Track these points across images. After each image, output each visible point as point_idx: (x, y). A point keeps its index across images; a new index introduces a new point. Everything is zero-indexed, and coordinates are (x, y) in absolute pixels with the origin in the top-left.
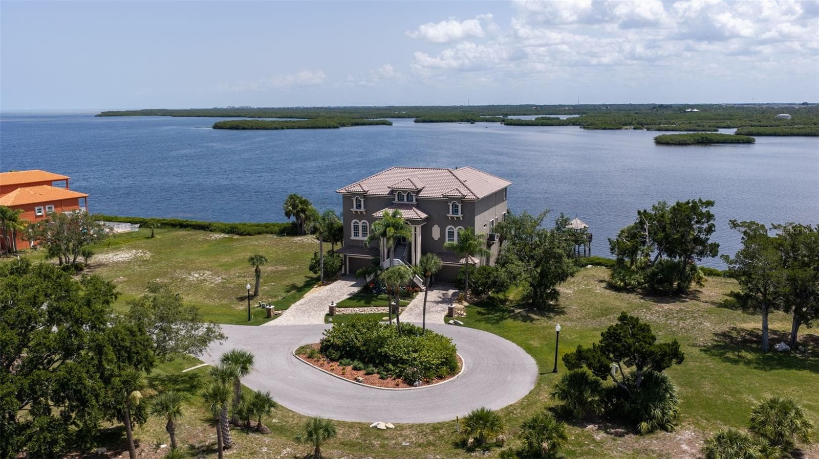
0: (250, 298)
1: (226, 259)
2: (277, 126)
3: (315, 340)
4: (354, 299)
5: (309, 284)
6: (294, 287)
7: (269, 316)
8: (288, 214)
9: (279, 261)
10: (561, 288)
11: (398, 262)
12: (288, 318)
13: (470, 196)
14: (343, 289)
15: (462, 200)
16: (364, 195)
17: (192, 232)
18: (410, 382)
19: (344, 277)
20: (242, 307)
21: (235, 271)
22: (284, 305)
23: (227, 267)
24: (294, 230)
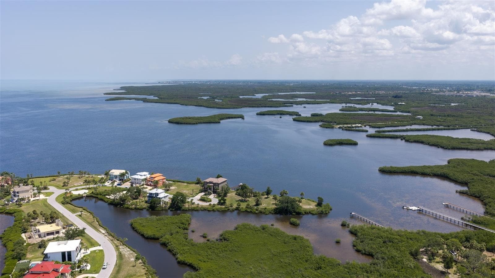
0: (192, 194)
1: (188, 189)
2: (195, 123)
3: (199, 199)
4: (204, 195)
5: (199, 193)
6: (197, 193)
7: (194, 197)
8: (197, 181)
9: (195, 189)
10: (228, 195)
11: (210, 191)
12: (196, 197)
13: (218, 183)
14: (203, 194)
15: (217, 183)
16: (206, 182)
17: (181, 183)
18: (207, 202)
19: (203, 192)
20: (191, 195)
21: (190, 191)
22: (196, 195)
23: (188, 190)
24: (197, 183)
